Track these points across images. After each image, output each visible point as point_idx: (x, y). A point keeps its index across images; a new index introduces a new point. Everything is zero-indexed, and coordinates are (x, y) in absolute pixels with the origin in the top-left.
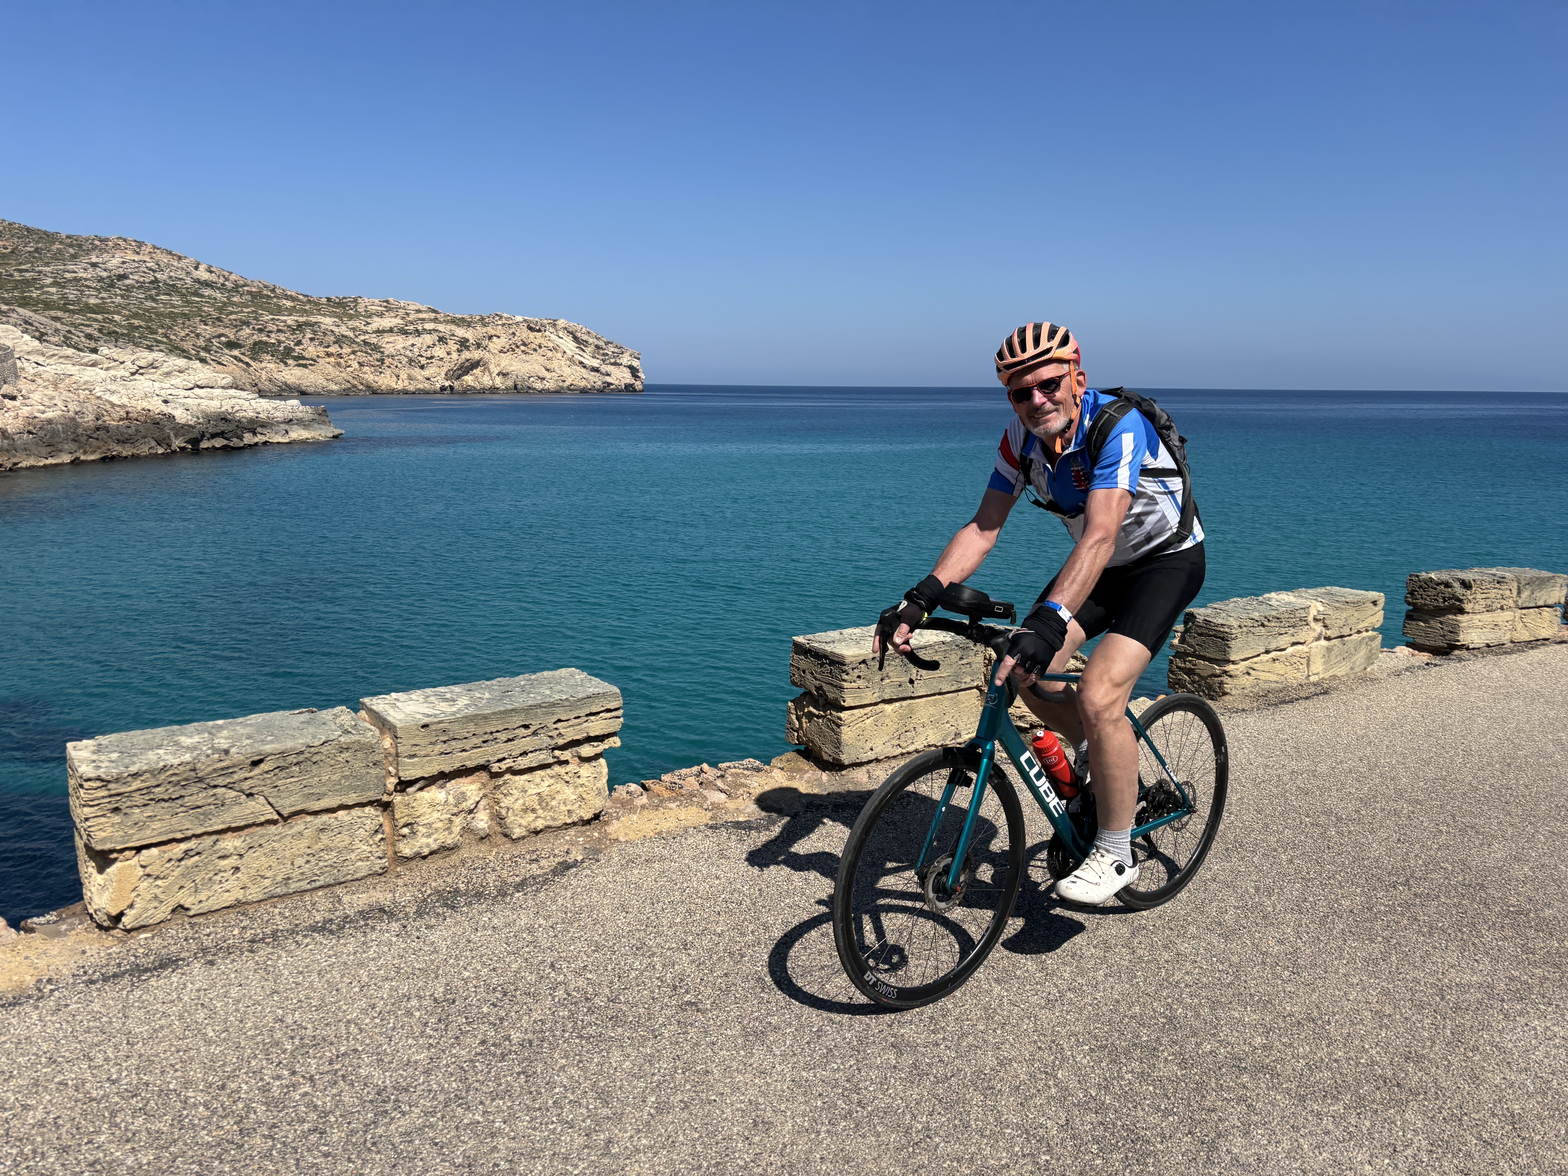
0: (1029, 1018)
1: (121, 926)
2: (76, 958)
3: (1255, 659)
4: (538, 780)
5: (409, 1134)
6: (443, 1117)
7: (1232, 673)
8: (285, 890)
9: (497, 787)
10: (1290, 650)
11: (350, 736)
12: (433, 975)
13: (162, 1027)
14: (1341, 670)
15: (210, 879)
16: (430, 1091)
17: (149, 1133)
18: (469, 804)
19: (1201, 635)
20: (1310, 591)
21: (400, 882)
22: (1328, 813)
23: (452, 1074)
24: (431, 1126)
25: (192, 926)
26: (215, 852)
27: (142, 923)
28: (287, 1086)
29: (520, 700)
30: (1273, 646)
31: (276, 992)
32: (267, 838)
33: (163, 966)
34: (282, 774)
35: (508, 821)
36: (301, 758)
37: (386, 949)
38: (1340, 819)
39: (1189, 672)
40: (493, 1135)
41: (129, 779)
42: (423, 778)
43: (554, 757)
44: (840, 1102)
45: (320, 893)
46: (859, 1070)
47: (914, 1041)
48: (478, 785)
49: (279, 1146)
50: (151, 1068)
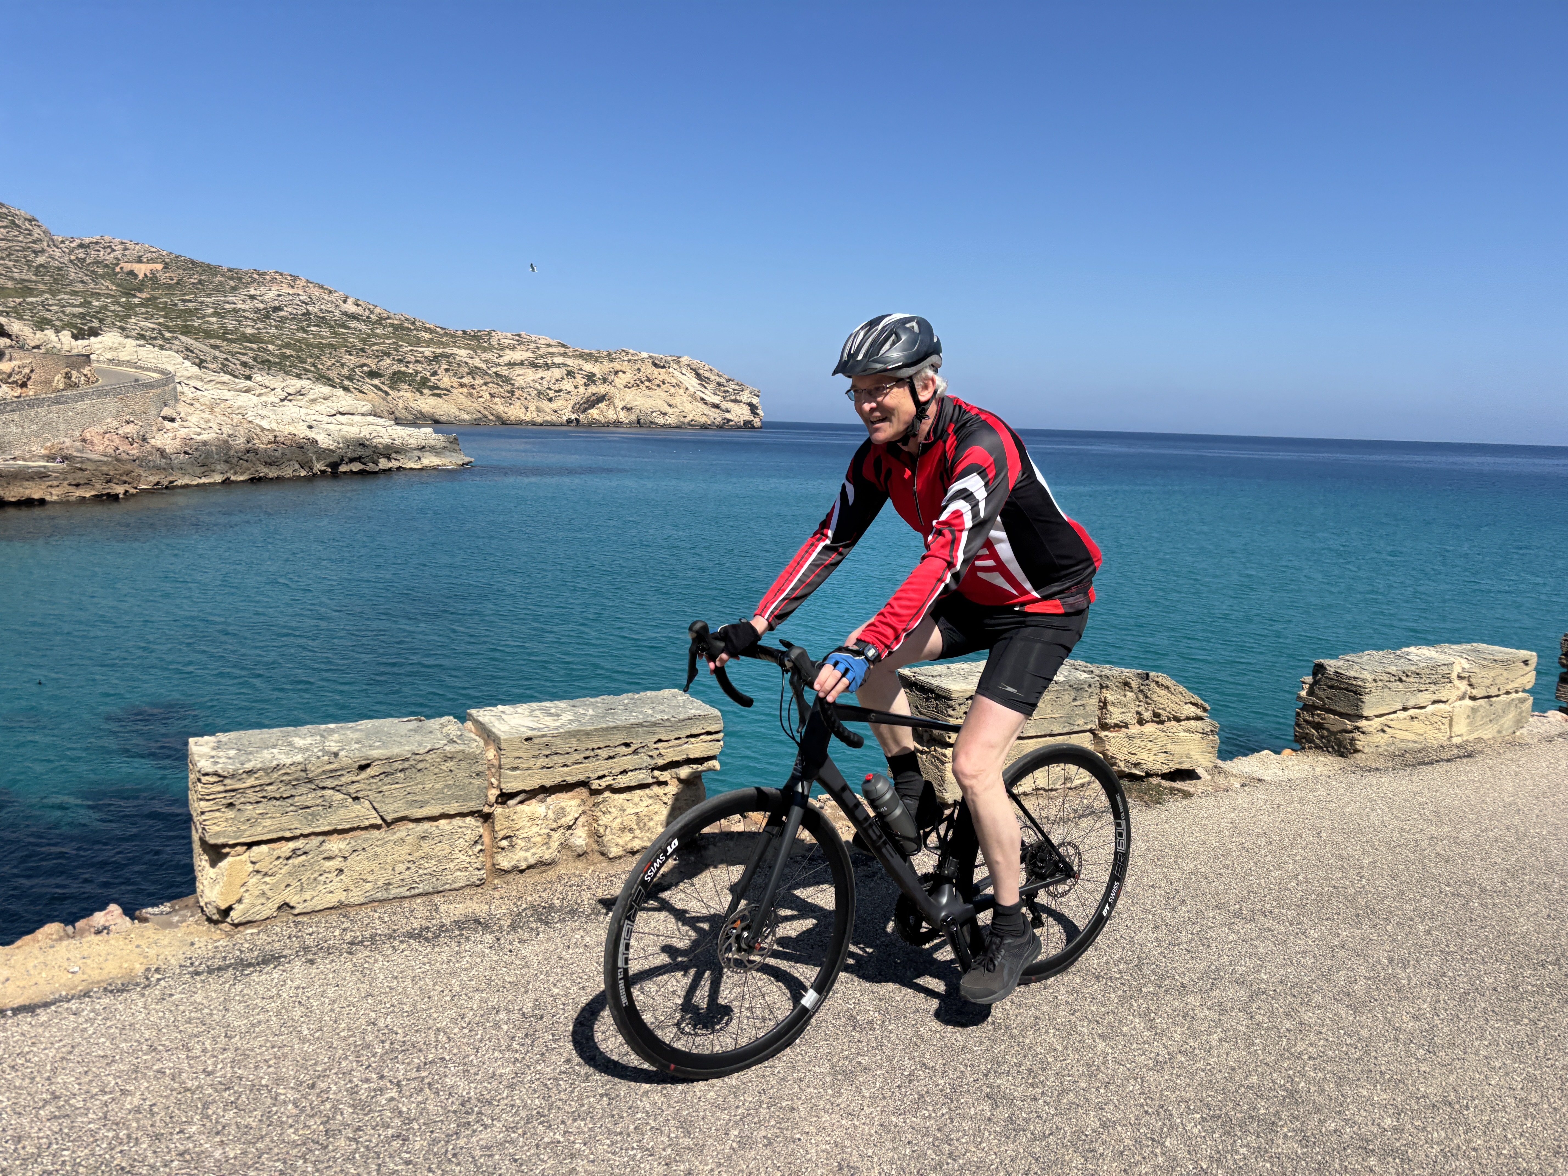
0: (1135, 1079)
1: (229, 920)
2: (185, 948)
3: (1392, 716)
4: (637, 800)
5: (489, 1148)
6: (524, 1134)
7: (1365, 729)
8: (386, 895)
9: (596, 805)
10: (1431, 708)
11: (455, 745)
12: (523, 990)
13: (259, 1022)
14: (1487, 733)
15: (315, 879)
16: (513, 1106)
17: (238, 1127)
18: (568, 820)
19: (1331, 687)
20: (1454, 647)
21: (497, 894)
22: (1471, 883)
23: (535, 1091)
24: (512, 1142)
25: (297, 924)
26: (321, 853)
27: (249, 919)
28: (374, 1090)
29: (623, 718)
30: (1411, 704)
31: (370, 995)
32: (370, 842)
33: (265, 962)
34: (387, 780)
35: (606, 839)
36: (406, 765)
37: (479, 960)
38: (1483, 890)
39: (1318, 726)
40: (572, 1156)
41: (244, 776)
42: (524, 791)
43: (653, 777)
44: (929, 1152)
45: (419, 901)
46: (952, 1119)
47: (1011, 1094)
48: (577, 801)
49: (362, 1150)
50: (245, 1062)
